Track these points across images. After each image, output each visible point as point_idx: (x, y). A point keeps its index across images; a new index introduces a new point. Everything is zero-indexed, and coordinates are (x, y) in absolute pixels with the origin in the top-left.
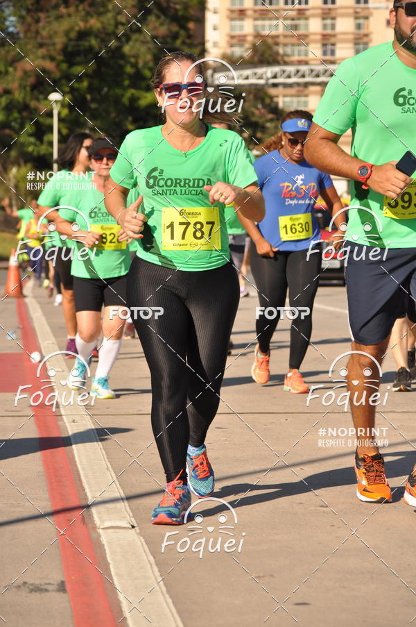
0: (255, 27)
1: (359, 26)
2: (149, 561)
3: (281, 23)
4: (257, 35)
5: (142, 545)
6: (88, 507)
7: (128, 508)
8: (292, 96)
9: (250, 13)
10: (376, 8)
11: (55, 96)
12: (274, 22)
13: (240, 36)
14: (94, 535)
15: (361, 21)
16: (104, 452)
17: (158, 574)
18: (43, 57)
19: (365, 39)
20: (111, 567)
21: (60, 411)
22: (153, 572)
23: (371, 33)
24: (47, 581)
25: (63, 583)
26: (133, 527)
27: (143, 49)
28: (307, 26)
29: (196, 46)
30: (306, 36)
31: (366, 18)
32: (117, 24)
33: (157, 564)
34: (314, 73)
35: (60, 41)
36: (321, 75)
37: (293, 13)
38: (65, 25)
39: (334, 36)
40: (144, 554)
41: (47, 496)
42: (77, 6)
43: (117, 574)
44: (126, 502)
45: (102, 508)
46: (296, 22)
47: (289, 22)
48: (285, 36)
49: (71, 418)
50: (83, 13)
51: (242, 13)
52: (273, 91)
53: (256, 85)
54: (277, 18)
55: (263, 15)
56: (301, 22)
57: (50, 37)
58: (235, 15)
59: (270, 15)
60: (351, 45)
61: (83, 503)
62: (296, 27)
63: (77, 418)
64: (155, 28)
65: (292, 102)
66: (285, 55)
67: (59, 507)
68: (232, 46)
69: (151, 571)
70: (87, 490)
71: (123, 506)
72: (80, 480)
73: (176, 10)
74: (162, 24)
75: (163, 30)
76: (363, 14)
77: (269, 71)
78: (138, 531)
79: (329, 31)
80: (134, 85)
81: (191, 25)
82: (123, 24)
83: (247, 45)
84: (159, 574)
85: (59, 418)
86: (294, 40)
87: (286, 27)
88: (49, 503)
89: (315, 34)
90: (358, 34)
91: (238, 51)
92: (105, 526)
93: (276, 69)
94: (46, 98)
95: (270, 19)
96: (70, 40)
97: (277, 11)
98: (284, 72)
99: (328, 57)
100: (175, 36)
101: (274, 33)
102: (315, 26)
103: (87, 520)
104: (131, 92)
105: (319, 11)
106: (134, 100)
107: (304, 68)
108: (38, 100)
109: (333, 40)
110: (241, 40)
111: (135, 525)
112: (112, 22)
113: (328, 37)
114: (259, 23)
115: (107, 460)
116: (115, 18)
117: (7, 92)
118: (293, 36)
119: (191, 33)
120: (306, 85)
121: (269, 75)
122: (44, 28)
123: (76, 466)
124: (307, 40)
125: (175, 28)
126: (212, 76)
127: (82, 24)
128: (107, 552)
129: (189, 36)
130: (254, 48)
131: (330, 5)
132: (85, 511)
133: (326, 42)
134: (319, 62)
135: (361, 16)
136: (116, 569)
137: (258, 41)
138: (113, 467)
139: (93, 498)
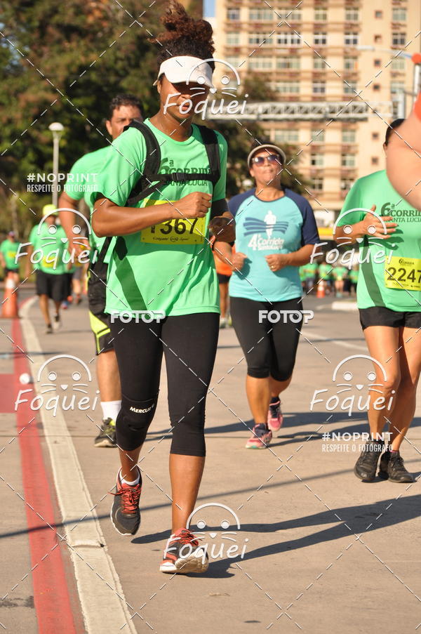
0: (250, 64)
1: (348, 66)
2: (114, 579)
3: (274, 61)
4: (249, 72)
5: (109, 563)
6: (61, 525)
7: (99, 527)
8: (283, 130)
9: (244, 51)
10: (364, 50)
11: (56, 127)
12: (267, 60)
14: (65, 553)
15: (351, 61)
16: (82, 473)
17: (121, 591)
18: (46, 90)
19: (354, 78)
20: (78, 583)
21: (43, 432)
22: (117, 589)
23: (359, 72)
24: (18, 597)
25: (31, 598)
26: (102, 546)
27: (141, 84)
28: (298, 65)
30: (297, 74)
31: (355, 58)
32: (117, 59)
33: (121, 582)
34: (303, 110)
35: (62, 74)
36: (309, 112)
37: (286, 52)
38: (67, 59)
39: (324, 74)
40: (110, 573)
41: (24, 514)
42: (78, 42)
43: (83, 591)
44: (98, 522)
45: (75, 527)
46: (289, 60)
47: (282, 60)
48: (278, 73)
49: (54, 439)
50: (84, 49)
51: (237, 51)
52: (265, 125)
53: (247, 120)
54: (270, 56)
55: (257, 53)
56: (293, 61)
57: (52, 70)
58: (231, 52)
59: (264, 53)
60: (340, 84)
61: (57, 522)
62: (288, 65)
63: (58, 439)
65: (283, 136)
66: (277, 91)
67: (35, 525)
69: (115, 588)
70: (62, 509)
71: (95, 525)
72: (56, 499)
76: (351, 53)
77: (260, 107)
78: (107, 550)
79: (319, 70)
82: (121, 59)
83: (240, 82)
85: (42, 438)
86: (287, 78)
87: (279, 65)
88: (26, 521)
89: (306, 72)
90: (347, 73)
92: (76, 545)
93: (267, 105)
94: (47, 129)
95: (264, 57)
96: (72, 73)
97: (271, 49)
98: (274, 108)
99: (319, 94)
101: (267, 70)
102: (306, 64)
103: (59, 537)
105: (310, 51)
107: (294, 105)
108: (39, 129)
109: (323, 78)
111: (105, 544)
112: (112, 58)
113: (318, 75)
114: (254, 60)
115: (84, 480)
116: (115, 54)
117: (10, 121)
118: (285, 73)
120: (296, 120)
121: (261, 110)
122: (46, 62)
123: (54, 485)
124: (299, 78)
127: (82, 60)
128: (76, 569)
130: (246, 84)
131: (321, 45)
132: (59, 529)
133: (316, 79)
134: (309, 99)
135: (350, 56)
136: (82, 585)
137: (250, 78)
138: (88, 488)
139: (67, 517)
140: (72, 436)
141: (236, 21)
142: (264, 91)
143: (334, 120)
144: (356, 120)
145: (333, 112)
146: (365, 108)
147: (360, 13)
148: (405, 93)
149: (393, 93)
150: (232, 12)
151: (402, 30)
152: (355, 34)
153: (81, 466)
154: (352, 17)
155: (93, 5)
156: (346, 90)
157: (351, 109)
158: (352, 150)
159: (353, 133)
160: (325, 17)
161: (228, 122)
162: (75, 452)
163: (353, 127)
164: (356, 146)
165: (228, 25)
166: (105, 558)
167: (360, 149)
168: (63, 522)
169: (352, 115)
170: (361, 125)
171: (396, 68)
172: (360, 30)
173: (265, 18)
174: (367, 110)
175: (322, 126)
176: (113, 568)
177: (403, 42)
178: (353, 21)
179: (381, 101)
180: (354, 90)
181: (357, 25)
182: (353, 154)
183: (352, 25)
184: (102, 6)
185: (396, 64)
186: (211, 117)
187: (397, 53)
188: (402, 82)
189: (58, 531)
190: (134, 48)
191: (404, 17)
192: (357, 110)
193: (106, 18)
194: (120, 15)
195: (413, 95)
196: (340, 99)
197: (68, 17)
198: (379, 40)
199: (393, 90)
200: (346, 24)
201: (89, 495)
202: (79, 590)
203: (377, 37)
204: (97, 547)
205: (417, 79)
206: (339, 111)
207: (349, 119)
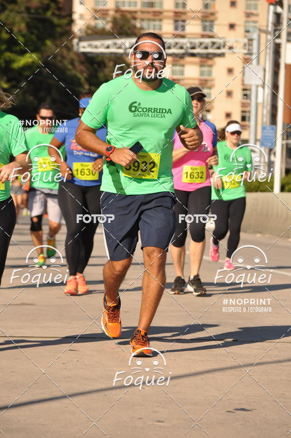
0: (116, 3)
1: (206, 6)
3: (139, 0)
4: (117, 10)
13: (103, 10)
15: (209, 2)
19: (212, 18)
23: (217, 12)
27: (18, 18)
28: (161, 4)
29: (64, 17)
30: (161, 13)
36: (172, 47)
39: (185, 13)
48: (142, 12)
53: (116, 54)
60: (199, 23)
62: (152, 5)
66: (142, 28)
68: (96, 19)
77: (128, 42)
79: (180, 9)
80: (9, 49)
83: (109, 19)
86: (150, 16)
87: (144, 4)
89: (168, 11)
90: (205, 13)
91: (100, 24)
99: (179, 32)
100: (47, 8)
101: (132, 8)
102: (168, 4)
104: (8, 55)
106: (9, 62)
109: (183, 17)
110: (104, 13)
113: (179, 14)
118: (149, 12)
119: (61, 5)
121: (127, 45)
124: (161, 16)
126: (78, 44)
129: (59, 9)
130: (115, 21)
133: (178, 18)
134: (170, 36)
137: (118, 16)
142: (129, 28)
143: (193, 55)
144: (215, 55)
145: (193, 48)
146: (222, 44)
148: (260, 30)
149: (247, 31)
156: (204, 29)
157: (210, 45)
158: (209, 84)
159: (209, 68)
161: (98, 55)
163: (210, 62)
164: (213, 80)
167: (216, 83)
169: (211, 51)
170: (218, 60)
171: (250, 9)
174: (224, 47)
175: (182, 62)
179: (236, 38)
180: (211, 28)
182: (210, 88)
185: (250, 4)
186: (82, 50)
188: (255, 22)
192: (216, 46)
195: (267, 32)
196: (200, 36)
199: (247, 29)
205: (271, 18)
206: (199, 47)
207: (208, 54)
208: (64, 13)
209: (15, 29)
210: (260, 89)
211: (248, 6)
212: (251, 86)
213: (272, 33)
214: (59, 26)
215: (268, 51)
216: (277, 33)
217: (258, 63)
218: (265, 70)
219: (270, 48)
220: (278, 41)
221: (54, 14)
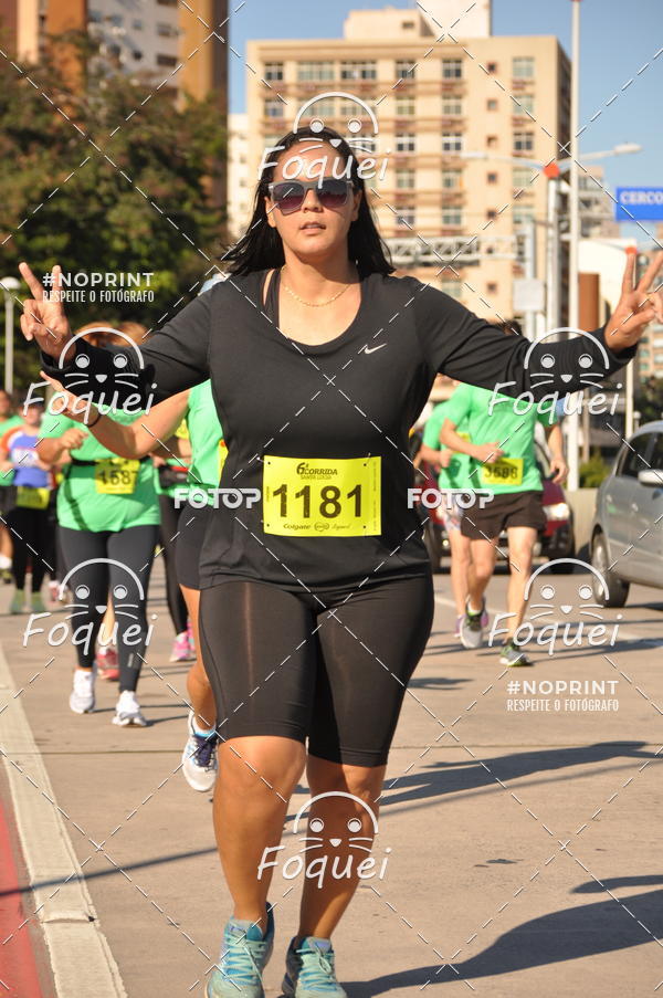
1: (448, 183)
2: (111, 969)
5: (103, 945)
6: (29, 890)
7: (86, 890)
10: (472, 159)
11: (9, 283)
14: (35, 932)
15: (452, 175)
17: (121, 988)
19: (457, 201)
20: (56, 978)
22: (115, 985)
23: (465, 192)
26: (92, 919)
27: (136, 215)
29: (213, 211)
31: (459, 171)
32: (98, 179)
33: (122, 974)
35: (16, 203)
38: (24, 180)
39: (413, 196)
40: (104, 959)
42: (40, 154)
43: (64, 990)
44: (84, 883)
45: (49, 891)
49: (14, 759)
50: (49, 165)
60: (436, 211)
61: (23, 884)
63: (22, 758)
64: (152, 186)
69: (112, 984)
70: (30, 865)
71: (80, 888)
72: (20, 849)
73: (185, 160)
74: (163, 180)
75: (164, 189)
76: (453, 164)
78: (98, 925)
79: (405, 189)
81: (206, 181)
82: (107, 180)
84: (123, 988)
89: (386, 193)
90: (447, 194)
92: (52, 918)
96: (32, 202)
99: (405, 226)
100: (183, 198)
103: (25, 908)
105: (391, 161)
109: (411, 202)
111: (95, 917)
112: (92, 176)
113: (403, 197)
115: (61, 820)
116: (95, 171)
119: (207, 191)
123: (16, 829)
124: (375, 202)
125: (182, 185)
127: (47, 180)
128: (51, 956)
129: (204, 197)
131: (406, 153)
132: (25, 895)
133: (401, 204)
134: (393, 233)
135: (451, 168)
136: (62, 981)
138: (68, 831)
139: (37, 876)
140: (43, 754)
141: (278, 118)
143: (427, 265)
144: (462, 265)
145: (427, 253)
146: (475, 246)
147: (465, 103)
148: (535, 222)
149: (517, 222)
150: (272, 105)
151: (529, 127)
152: (458, 134)
153: (58, 800)
154: (453, 109)
155: (62, 98)
156: (446, 219)
157: (454, 247)
159: (458, 284)
160: (412, 110)
162: (47, 778)
163: (458, 274)
165: (267, 124)
166: (96, 937)
168: (31, 884)
169: (456, 257)
170: (470, 272)
171: (520, 185)
172: (465, 129)
173: (321, 114)
174: (478, 249)
176: (109, 953)
177: (529, 145)
178: (453, 116)
179: (499, 235)
180: (458, 219)
181: (460, 122)
183: (453, 122)
184: (75, 100)
185: (520, 178)
187: (522, 162)
188: (530, 206)
189: (24, 897)
190: (125, 161)
191: (530, 107)
192: (464, 248)
193: (81, 118)
194: (103, 113)
195: (546, 225)
196: (438, 233)
197: (24, 119)
198: (493, 143)
199: (517, 218)
200: (443, 120)
201: (69, 843)
202: (58, 987)
203: (490, 140)
204: (84, 921)
205: (553, 201)
206: (437, 250)
207: (452, 263)
208: (211, 203)
209: (133, 235)
210: (540, 318)
211: (517, 182)
212: (525, 313)
213: (555, 225)
214: (205, 225)
215: (550, 254)
216: (563, 226)
217: (535, 275)
218: (546, 286)
219: (553, 251)
220: (565, 237)
221: (195, 207)
